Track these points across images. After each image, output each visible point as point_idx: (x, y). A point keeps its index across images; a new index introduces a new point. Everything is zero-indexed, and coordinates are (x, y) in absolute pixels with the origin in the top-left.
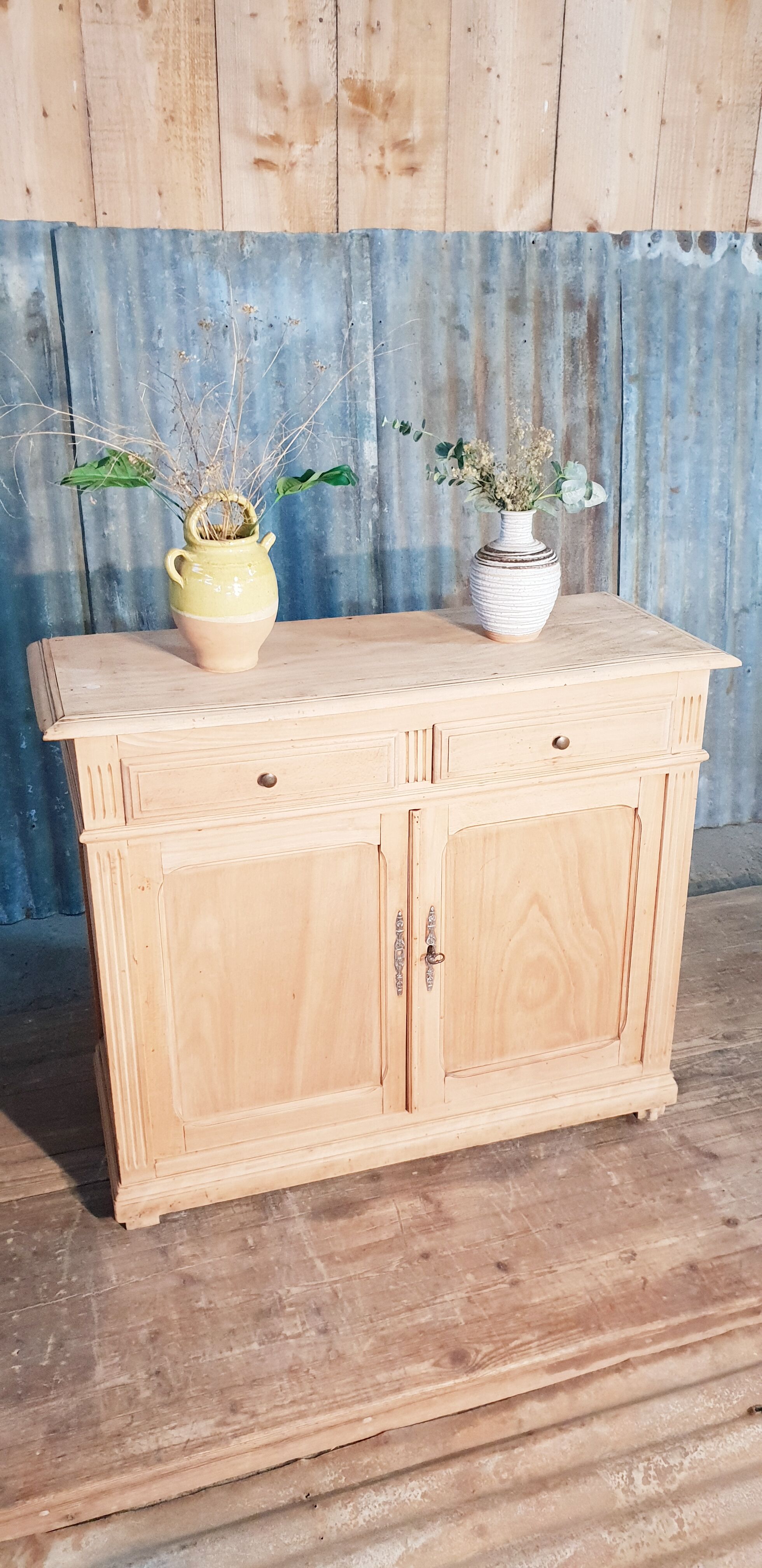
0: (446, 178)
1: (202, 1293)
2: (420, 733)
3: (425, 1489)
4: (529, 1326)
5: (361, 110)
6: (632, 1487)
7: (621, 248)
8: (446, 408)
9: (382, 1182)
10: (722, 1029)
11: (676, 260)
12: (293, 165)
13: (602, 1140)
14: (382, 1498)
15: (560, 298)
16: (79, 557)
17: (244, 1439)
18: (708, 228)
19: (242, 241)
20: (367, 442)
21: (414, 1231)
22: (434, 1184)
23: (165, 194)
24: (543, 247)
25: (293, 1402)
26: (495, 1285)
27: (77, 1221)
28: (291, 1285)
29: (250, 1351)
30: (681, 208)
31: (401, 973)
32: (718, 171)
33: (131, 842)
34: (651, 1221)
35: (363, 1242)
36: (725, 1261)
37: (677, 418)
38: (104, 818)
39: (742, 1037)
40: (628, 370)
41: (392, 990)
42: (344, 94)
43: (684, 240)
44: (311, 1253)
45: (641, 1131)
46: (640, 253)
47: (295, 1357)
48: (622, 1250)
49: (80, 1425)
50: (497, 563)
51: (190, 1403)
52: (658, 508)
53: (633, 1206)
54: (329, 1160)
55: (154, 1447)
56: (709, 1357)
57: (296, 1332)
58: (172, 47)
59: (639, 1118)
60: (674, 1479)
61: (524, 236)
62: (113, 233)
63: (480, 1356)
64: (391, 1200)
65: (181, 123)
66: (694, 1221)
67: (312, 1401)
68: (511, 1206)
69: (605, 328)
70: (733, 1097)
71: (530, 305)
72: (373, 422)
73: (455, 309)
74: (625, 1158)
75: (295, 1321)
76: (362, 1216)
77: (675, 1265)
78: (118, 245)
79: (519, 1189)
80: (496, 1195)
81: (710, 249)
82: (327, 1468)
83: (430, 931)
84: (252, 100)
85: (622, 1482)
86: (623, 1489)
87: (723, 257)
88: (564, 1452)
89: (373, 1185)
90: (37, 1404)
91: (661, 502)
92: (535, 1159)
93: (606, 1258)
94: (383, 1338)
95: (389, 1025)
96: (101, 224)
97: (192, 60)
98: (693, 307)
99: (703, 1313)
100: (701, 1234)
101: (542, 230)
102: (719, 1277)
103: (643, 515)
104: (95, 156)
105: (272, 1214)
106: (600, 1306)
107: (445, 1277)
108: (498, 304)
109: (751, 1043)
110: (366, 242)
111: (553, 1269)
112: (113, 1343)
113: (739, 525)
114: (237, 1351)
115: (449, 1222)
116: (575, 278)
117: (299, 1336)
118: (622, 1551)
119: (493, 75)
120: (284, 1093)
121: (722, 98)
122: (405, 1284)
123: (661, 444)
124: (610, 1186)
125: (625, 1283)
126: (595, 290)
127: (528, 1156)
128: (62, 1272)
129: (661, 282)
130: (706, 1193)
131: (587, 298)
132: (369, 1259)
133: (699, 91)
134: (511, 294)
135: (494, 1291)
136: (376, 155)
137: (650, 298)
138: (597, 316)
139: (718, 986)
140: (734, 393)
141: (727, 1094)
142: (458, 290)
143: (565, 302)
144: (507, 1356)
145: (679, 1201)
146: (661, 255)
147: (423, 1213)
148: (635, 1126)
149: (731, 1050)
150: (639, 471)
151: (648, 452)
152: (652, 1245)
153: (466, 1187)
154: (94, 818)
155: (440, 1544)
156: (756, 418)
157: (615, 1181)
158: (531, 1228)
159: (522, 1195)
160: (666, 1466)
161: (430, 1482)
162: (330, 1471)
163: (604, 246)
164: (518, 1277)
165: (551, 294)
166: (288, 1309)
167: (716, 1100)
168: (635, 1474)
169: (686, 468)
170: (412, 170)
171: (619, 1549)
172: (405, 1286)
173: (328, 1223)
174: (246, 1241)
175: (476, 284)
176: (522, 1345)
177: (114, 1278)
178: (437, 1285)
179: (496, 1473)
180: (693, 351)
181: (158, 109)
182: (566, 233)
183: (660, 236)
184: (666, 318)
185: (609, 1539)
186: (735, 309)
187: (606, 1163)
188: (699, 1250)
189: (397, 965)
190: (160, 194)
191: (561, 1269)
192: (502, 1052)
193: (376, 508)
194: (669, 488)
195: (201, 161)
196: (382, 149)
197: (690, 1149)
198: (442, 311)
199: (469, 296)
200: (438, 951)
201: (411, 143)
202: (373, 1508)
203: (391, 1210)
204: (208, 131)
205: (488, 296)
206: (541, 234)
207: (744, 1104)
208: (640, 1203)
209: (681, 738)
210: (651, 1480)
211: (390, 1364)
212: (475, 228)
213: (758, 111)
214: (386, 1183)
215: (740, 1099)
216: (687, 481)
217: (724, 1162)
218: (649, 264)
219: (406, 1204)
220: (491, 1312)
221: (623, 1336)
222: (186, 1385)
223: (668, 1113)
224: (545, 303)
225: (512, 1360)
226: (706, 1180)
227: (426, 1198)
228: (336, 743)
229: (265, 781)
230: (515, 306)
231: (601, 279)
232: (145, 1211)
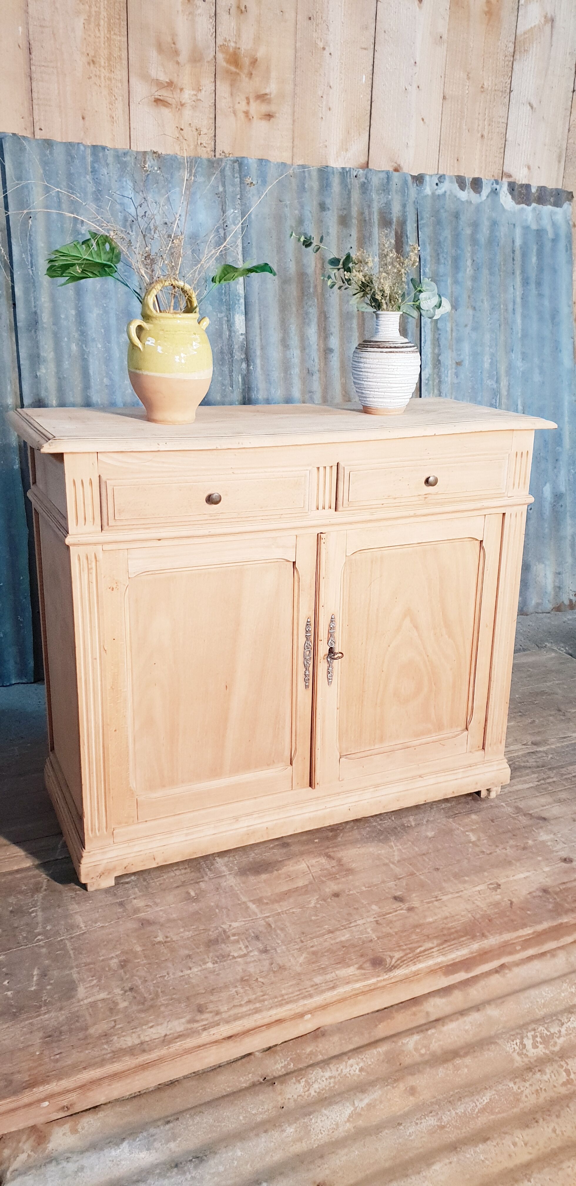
0: (293, 125)
1: (159, 931)
2: (328, 469)
3: (361, 1065)
4: (428, 938)
5: (233, 69)
6: (524, 1051)
7: (417, 185)
8: (295, 293)
9: (291, 848)
10: (530, 739)
11: (456, 197)
12: (182, 105)
13: (457, 812)
14: (328, 1074)
15: (376, 218)
16: (16, 393)
17: (213, 1031)
18: (476, 176)
19: (145, 158)
20: (237, 315)
21: (324, 879)
22: (333, 847)
23: (86, 119)
24: (363, 179)
25: (249, 1002)
26: (396, 911)
27: (44, 887)
28: (232, 921)
29: (206, 969)
30: (458, 160)
31: (308, 670)
32: (482, 136)
33: (106, 547)
34: (507, 863)
35: (285, 888)
36: (569, 885)
37: (459, 310)
38: (85, 524)
39: (546, 743)
40: (424, 272)
41: (301, 684)
42: (220, 56)
43: (461, 181)
44: (244, 899)
45: (484, 805)
46: (430, 190)
47: (244, 971)
48: (488, 883)
49: (71, 1031)
50: (376, 349)
51: (162, 1009)
52: (447, 377)
53: (491, 854)
54: (251, 828)
55: (137, 1041)
56: (564, 959)
57: (242, 953)
58: (94, 9)
59: (482, 796)
60: (556, 1043)
61: (350, 171)
62: (48, 143)
63: (394, 960)
64: (301, 859)
65: (100, 66)
66: (540, 861)
67: (264, 1001)
68: (397, 858)
69: (408, 242)
70: (551, 780)
71: (355, 221)
72: (242, 301)
73: (300, 221)
74: (477, 823)
75: (239, 946)
76: (280, 872)
77: (531, 890)
78: (51, 153)
79: (400, 847)
80: (383, 851)
81: (479, 190)
82: (278, 1058)
83: (331, 635)
84: (153, 54)
85: (517, 1048)
86: (518, 1053)
87: (488, 197)
88: (466, 1031)
89: (284, 850)
90: (31, 1018)
91: (450, 372)
92: (408, 827)
93: (478, 888)
94: (314, 953)
95: (298, 713)
96: (37, 137)
97: (109, 20)
98: (468, 231)
99: (560, 921)
100: (547, 869)
101: (362, 168)
102: (567, 896)
103: (437, 381)
104: (34, 84)
105: (207, 875)
106: (480, 920)
107: (355, 908)
108: (332, 219)
109: (553, 747)
110: (236, 165)
111: (438, 898)
112: (90, 970)
113: (504, 392)
114: (195, 970)
115: (350, 871)
116: (386, 204)
117: (245, 955)
118: (526, 1096)
119: (326, 53)
120: (216, 772)
121: (484, 84)
122: (324, 915)
123: (449, 329)
124: (470, 842)
125: (497, 904)
126: (400, 214)
127: (403, 825)
128: (37, 923)
129: (446, 211)
130: (543, 842)
131: (395, 220)
132: (291, 900)
133: (469, 78)
134: (341, 213)
135: (396, 916)
136: (244, 103)
137: (438, 222)
138: (402, 232)
139: (521, 712)
140: (498, 294)
141: (544, 779)
142: (302, 207)
143: (379, 220)
144: (416, 958)
145: (524, 848)
146: (445, 192)
147: (328, 867)
148: (479, 802)
149: (540, 752)
150: (434, 349)
151: (440, 334)
152: (511, 878)
153: (359, 848)
154: (77, 525)
155: (381, 1102)
156: (514, 314)
157: (473, 838)
158: (415, 872)
159: (403, 851)
160: (548, 1033)
161: (364, 1059)
162: (280, 1060)
163: (405, 182)
164: (412, 905)
165: (370, 214)
166: (232, 938)
167: (537, 783)
168: (525, 1041)
169: (466, 347)
170: (269, 116)
171: (524, 1095)
172: (324, 917)
173: (253, 878)
174: (188, 893)
175: (315, 203)
176: (425, 951)
177: (82, 925)
178: (349, 914)
179: (416, 1049)
180: (469, 263)
181: (83, 53)
182: (379, 171)
183: (445, 178)
184: (449, 237)
185: (515, 1088)
186: (497, 234)
187: (463, 827)
188: (547, 879)
189: (305, 663)
190: (83, 118)
191: (445, 898)
192: (382, 740)
193: (244, 365)
194: (454, 362)
195: (115, 96)
196: (248, 99)
197: (525, 815)
198: (290, 222)
199: (311, 212)
200: (336, 651)
201: (268, 96)
202: (321, 1082)
203: (302, 866)
204: (120, 74)
205: (325, 213)
206: (361, 171)
207: (558, 785)
208: (496, 852)
209: (514, 485)
210: (538, 1045)
211: (323, 970)
212: (314, 164)
213: (508, 96)
214: (295, 849)
215: (554, 782)
216: (467, 358)
217: (552, 822)
218: (437, 198)
219: (313, 861)
220: (396, 930)
221: (502, 940)
222: (157, 995)
223: (501, 793)
224: (365, 220)
225: (420, 962)
226: (542, 834)
227: (329, 857)
228: (265, 472)
229: (211, 500)
230: (344, 221)
231: (404, 206)
232: (103, 873)
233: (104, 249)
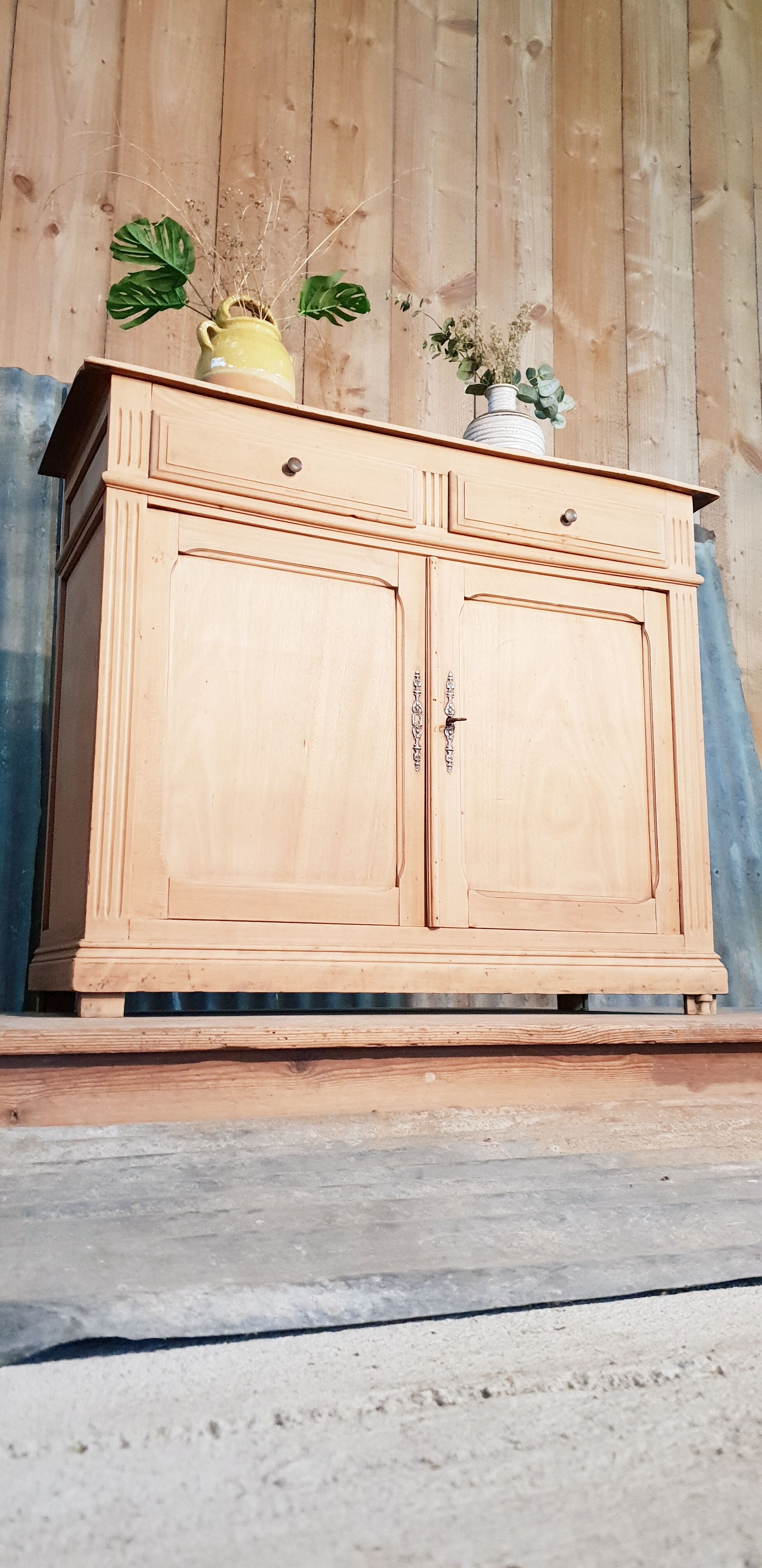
2: (437, 476)
5: (323, 361)
16: (47, 643)
31: (419, 743)
33: (152, 500)
38: (129, 464)
41: (409, 762)
54: (337, 964)
83: (449, 701)
95: (406, 803)
154: (119, 461)
170: (362, 410)
192: (529, 883)
201: (362, 390)
213: (627, 429)
228: (358, 456)
229: (288, 469)
232: (108, 982)
233: (177, 249)
